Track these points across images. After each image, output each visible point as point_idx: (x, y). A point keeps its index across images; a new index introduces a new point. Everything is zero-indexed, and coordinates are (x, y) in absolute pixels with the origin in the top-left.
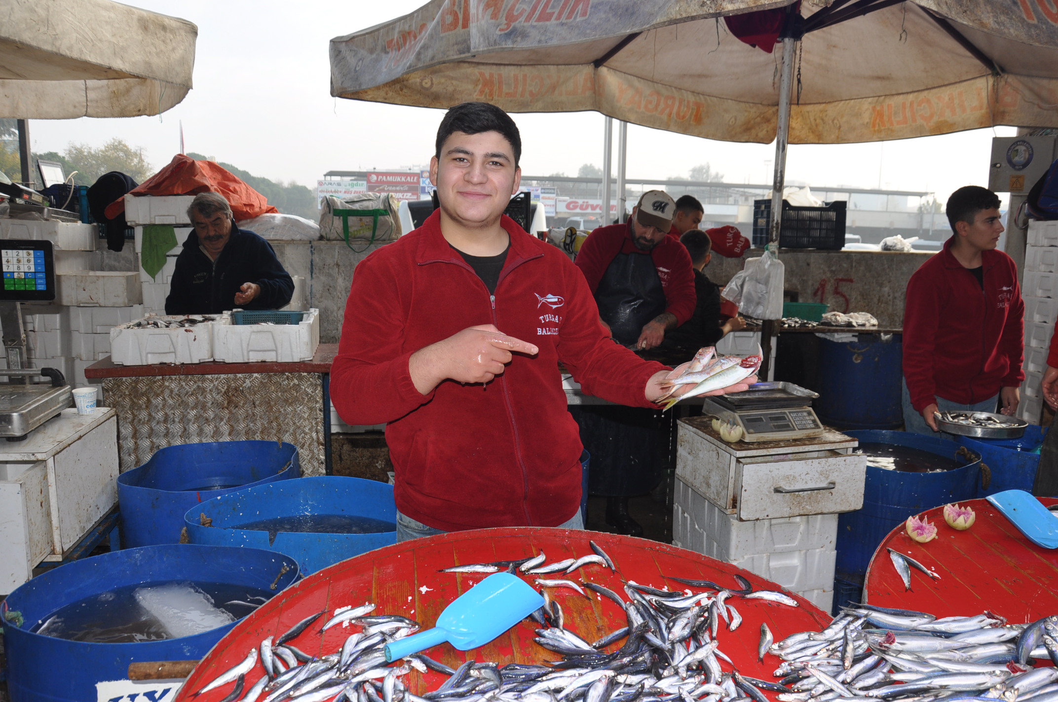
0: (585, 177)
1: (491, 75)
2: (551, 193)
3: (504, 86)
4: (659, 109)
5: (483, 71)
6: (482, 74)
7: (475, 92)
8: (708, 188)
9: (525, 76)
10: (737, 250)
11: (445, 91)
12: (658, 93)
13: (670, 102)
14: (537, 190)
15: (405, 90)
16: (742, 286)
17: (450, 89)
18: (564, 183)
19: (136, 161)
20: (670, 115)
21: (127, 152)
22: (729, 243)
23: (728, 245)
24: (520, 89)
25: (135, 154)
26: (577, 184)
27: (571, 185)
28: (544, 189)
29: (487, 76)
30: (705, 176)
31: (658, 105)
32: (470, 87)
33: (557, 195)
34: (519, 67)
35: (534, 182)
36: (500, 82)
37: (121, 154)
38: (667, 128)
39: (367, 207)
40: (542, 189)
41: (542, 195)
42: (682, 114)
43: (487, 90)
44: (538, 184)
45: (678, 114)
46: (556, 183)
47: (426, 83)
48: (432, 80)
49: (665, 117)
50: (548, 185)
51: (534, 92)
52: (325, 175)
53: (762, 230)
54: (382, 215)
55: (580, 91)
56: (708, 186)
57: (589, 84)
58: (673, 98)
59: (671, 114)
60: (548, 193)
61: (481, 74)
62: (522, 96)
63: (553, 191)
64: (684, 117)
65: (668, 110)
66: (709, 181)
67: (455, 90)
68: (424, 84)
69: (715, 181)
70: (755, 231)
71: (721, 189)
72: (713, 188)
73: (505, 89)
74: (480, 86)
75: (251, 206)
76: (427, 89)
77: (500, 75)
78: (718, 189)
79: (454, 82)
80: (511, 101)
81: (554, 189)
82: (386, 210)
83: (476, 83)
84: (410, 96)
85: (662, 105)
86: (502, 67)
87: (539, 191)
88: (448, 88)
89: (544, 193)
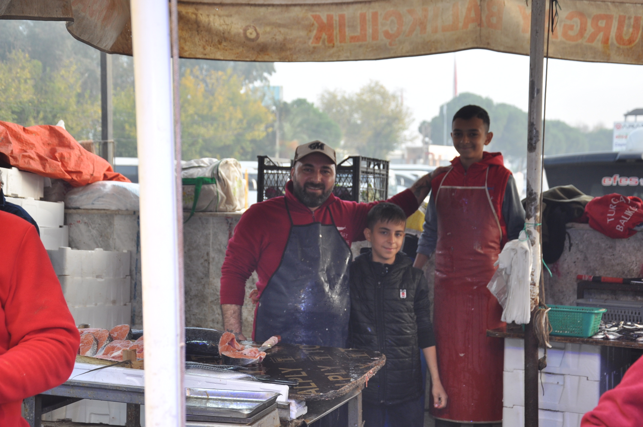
1: (330, 18)
3: (347, 29)
4: (587, 34)
5: (318, 13)
6: (317, 18)
7: (310, 38)
9: (375, 15)
10: (620, 228)
11: (274, 40)
12: (581, 15)
13: (602, 24)
15: (224, 44)
17: (280, 38)
19: (393, 105)
20: (606, 41)
21: (384, 95)
22: (610, 218)
23: (608, 220)
24: (370, 31)
25: (394, 97)
29: (324, 19)
31: (583, 30)
32: (303, 33)
34: (367, 5)
36: (342, 25)
37: (378, 97)
38: (608, 60)
39: (192, 175)
42: (626, 38)
43: (324, 36)
45: (619, 38)
47: (251, 34)
48: (256, 30)
49: (598, 44)
51: (390, 32)
52: (626, 115)
54: (207, 183)
55: (461, 25)
57: (473, 15)
58: (608, 18)
59: (608, 39)
61: (315, 17)
62: (374, 38)
64: (630, 42)
65: (601, 36)
67: (285, 39)
68: (248, 34)
73: (348, 33)
74: (315, 32)
75: (79, 173)
76: (253, 40)
77: (342, 17)
79: (282, 30)
80: (360, 46)
82: (212, 179)
83: (309, 28)
84: (231, 49)
85: (590, 29)
86: (344, 7)
88: (277, 37)
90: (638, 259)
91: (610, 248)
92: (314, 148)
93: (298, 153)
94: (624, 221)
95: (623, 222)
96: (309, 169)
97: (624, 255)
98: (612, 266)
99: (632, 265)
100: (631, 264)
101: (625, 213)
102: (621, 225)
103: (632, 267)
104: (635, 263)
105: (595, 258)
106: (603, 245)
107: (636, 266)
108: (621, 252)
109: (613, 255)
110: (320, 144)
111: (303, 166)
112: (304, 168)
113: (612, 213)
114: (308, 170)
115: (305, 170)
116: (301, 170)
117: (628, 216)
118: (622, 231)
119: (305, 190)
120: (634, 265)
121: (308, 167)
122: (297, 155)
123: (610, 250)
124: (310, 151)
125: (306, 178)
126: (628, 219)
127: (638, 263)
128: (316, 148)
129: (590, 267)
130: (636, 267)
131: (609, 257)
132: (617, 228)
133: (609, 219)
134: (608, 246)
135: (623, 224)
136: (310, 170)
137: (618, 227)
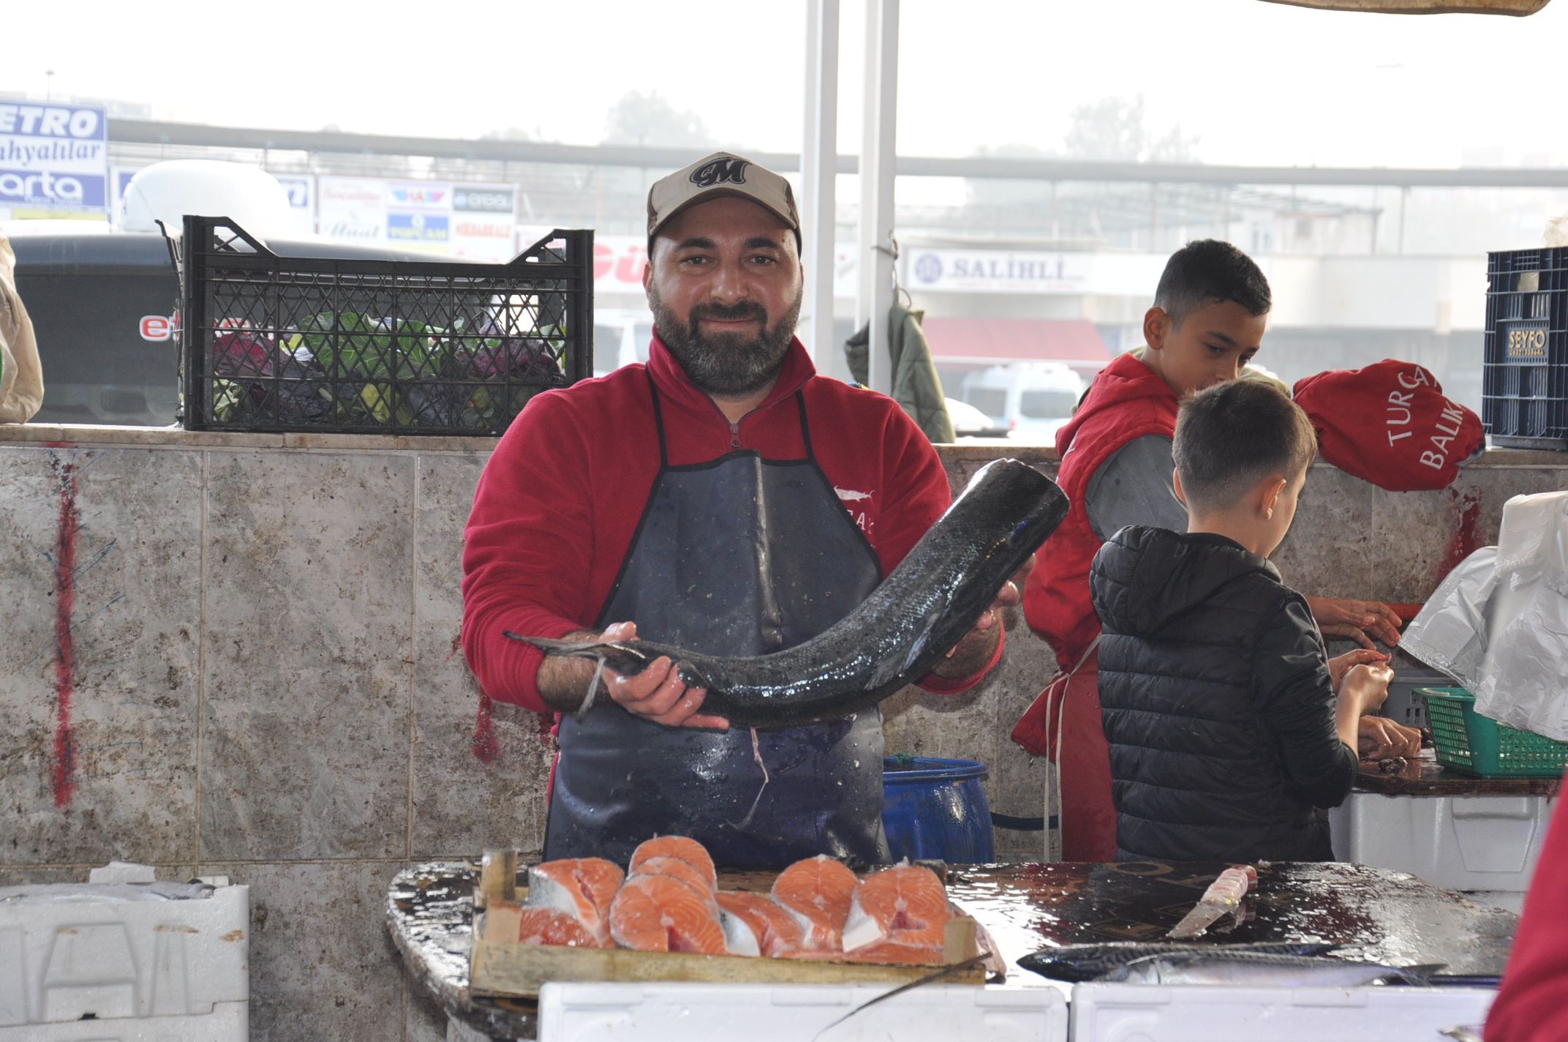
0: (634, 142)
2: (495, 210)
8: (1145, 187)
10: (1431, 460)
14: (437, 197)
16: (1489, 609)
18: (546, 168)
22: (1396, 430)
26: (603, 175)
27: (574, 175)
28: (468, 192)
30: (1125, 135)
33: (522, 216)
35: (420, 165)
40: (457, 191)
41: (456, 219)
44: (434, 168)
46: (517, 168)
50: (480, 175)
53: (1526, 371)
56: (1140, 179)
60: (482, 209)
63: (503, 202)
66: (1143, 158)
69: (1168, 156)
70: (1495, 380)
71: (1197, 189)
72: (1164, 187)
78: (1185, 188)
81: (508, 194)
87: (447, 202)
89: (467, 208)
90: (1428, 549)
91: (1355, 518)
92: (711, 180)
93: (656, 206)
94: (1445, 439)
95: (1440, 442)
96: (701, 258)
97: (1392, 538)
98: (1363, 570)
99: (1413, 567)
100: (1411, 563)
101: (1443, 415)
102: (1437, 451)
103: (1414, 572)
104: (1420, 559)
105: (1315, 552)
106: (1337, 511)
107: (1423, 568)
108: (1383, 531)
109: (1365, 539)
110: (729, 165)
111: (676, 250)
112: (683, 254)
113: (1402, 416)
114: (696, 260)
115: (685, 260)
116: (673, 262)
117: (1452, 425)
118: (1439, 467)
119: (695, 332)
120: (1419, 566)
121: (697, 251)
122: (652, 213)
123: (1356, 526)
124: (695, 190)
125: (694, 290)
126: (1455, 433)
127: (1428, 560)
128: (718, 179)
129: (1303, 576)
130: (1424, 573)
131: (1354, 547)
132: (1422, 461)
133: (1393, 434)
134: (1351, 514)
135: (1442, 446)
136: (704, 261)
137: (1428, 458)
